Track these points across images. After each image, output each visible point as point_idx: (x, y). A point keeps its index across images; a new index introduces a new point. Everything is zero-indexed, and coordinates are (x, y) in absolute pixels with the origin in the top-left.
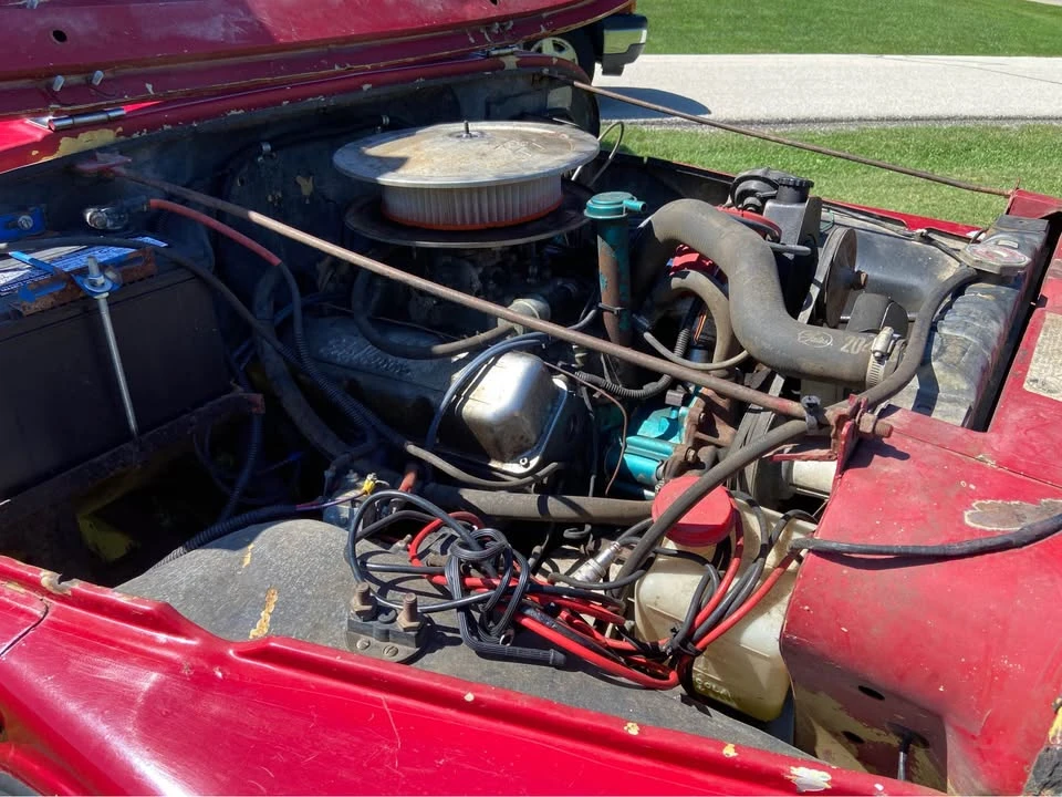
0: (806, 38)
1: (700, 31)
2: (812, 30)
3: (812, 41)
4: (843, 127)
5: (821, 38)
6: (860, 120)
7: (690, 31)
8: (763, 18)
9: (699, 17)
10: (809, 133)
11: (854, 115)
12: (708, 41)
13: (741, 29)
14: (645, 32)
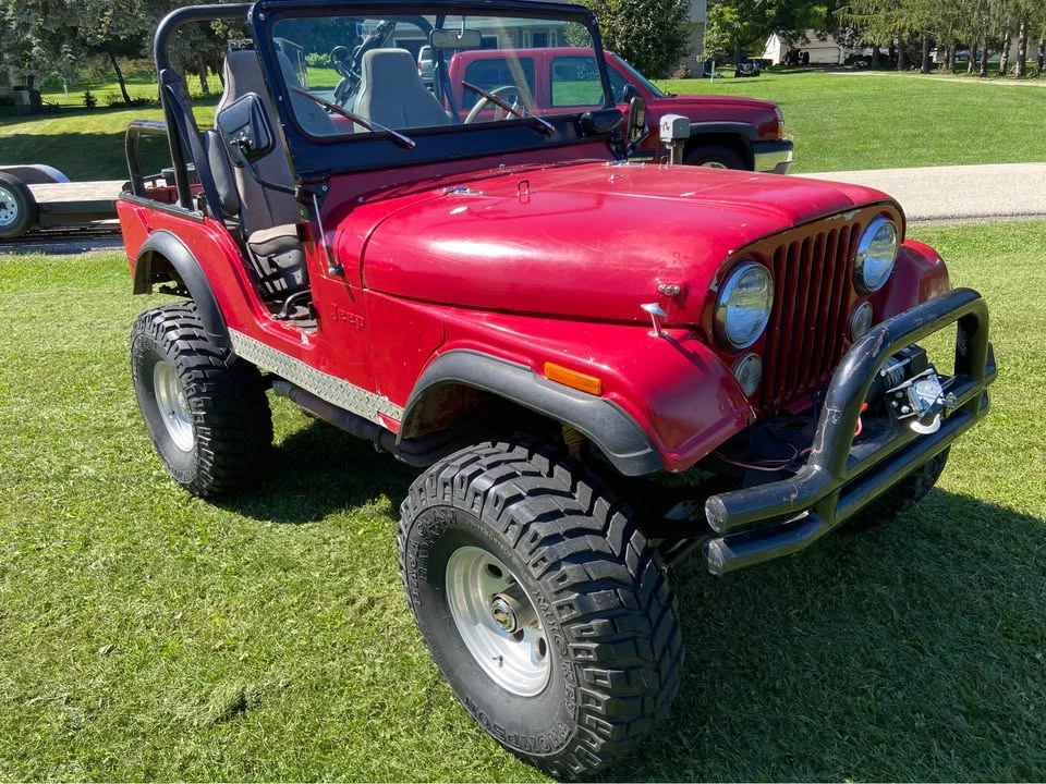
0: (986, 151)
1: (876, 149)
2: (991, 144)
3: (991, 153)
4: (977, 221)
5: (1001, 151)
6: (995, 215)
7: (866, 150)
8: (941, 135)
9: (876, 137)
10: (942, 227)
11: (989, 211)
12: (883, 158)
13: (917, 146)
14: (790, 153)
